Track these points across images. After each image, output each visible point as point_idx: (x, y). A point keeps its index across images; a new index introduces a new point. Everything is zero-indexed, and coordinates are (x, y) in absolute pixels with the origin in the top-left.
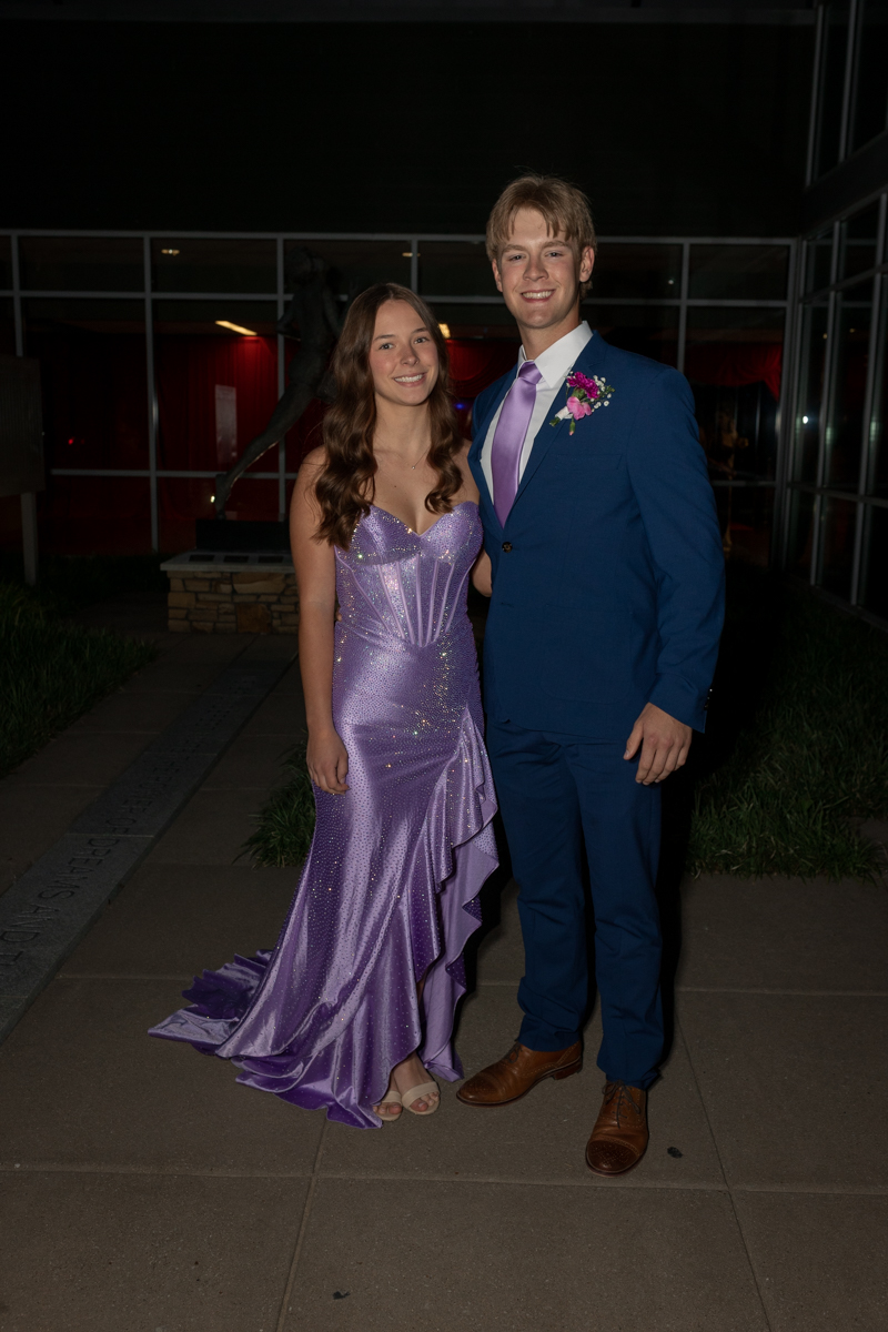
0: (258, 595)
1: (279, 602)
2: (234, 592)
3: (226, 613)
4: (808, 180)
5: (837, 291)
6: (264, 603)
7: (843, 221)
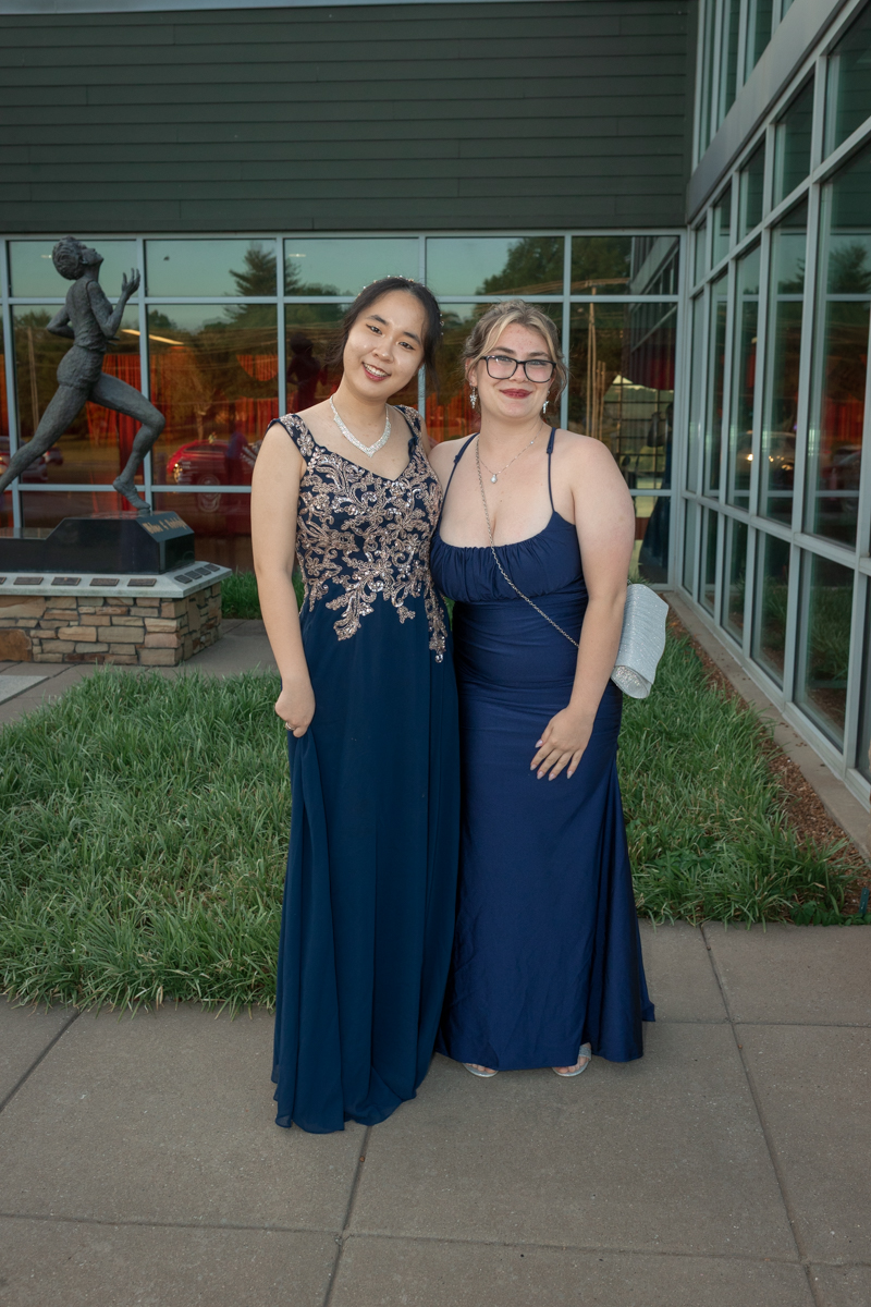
0: (16, 619)
1: (38, 626)
4: (695, 165)
5: (713, 281)
6: (22, 628)
7: (715, 206)
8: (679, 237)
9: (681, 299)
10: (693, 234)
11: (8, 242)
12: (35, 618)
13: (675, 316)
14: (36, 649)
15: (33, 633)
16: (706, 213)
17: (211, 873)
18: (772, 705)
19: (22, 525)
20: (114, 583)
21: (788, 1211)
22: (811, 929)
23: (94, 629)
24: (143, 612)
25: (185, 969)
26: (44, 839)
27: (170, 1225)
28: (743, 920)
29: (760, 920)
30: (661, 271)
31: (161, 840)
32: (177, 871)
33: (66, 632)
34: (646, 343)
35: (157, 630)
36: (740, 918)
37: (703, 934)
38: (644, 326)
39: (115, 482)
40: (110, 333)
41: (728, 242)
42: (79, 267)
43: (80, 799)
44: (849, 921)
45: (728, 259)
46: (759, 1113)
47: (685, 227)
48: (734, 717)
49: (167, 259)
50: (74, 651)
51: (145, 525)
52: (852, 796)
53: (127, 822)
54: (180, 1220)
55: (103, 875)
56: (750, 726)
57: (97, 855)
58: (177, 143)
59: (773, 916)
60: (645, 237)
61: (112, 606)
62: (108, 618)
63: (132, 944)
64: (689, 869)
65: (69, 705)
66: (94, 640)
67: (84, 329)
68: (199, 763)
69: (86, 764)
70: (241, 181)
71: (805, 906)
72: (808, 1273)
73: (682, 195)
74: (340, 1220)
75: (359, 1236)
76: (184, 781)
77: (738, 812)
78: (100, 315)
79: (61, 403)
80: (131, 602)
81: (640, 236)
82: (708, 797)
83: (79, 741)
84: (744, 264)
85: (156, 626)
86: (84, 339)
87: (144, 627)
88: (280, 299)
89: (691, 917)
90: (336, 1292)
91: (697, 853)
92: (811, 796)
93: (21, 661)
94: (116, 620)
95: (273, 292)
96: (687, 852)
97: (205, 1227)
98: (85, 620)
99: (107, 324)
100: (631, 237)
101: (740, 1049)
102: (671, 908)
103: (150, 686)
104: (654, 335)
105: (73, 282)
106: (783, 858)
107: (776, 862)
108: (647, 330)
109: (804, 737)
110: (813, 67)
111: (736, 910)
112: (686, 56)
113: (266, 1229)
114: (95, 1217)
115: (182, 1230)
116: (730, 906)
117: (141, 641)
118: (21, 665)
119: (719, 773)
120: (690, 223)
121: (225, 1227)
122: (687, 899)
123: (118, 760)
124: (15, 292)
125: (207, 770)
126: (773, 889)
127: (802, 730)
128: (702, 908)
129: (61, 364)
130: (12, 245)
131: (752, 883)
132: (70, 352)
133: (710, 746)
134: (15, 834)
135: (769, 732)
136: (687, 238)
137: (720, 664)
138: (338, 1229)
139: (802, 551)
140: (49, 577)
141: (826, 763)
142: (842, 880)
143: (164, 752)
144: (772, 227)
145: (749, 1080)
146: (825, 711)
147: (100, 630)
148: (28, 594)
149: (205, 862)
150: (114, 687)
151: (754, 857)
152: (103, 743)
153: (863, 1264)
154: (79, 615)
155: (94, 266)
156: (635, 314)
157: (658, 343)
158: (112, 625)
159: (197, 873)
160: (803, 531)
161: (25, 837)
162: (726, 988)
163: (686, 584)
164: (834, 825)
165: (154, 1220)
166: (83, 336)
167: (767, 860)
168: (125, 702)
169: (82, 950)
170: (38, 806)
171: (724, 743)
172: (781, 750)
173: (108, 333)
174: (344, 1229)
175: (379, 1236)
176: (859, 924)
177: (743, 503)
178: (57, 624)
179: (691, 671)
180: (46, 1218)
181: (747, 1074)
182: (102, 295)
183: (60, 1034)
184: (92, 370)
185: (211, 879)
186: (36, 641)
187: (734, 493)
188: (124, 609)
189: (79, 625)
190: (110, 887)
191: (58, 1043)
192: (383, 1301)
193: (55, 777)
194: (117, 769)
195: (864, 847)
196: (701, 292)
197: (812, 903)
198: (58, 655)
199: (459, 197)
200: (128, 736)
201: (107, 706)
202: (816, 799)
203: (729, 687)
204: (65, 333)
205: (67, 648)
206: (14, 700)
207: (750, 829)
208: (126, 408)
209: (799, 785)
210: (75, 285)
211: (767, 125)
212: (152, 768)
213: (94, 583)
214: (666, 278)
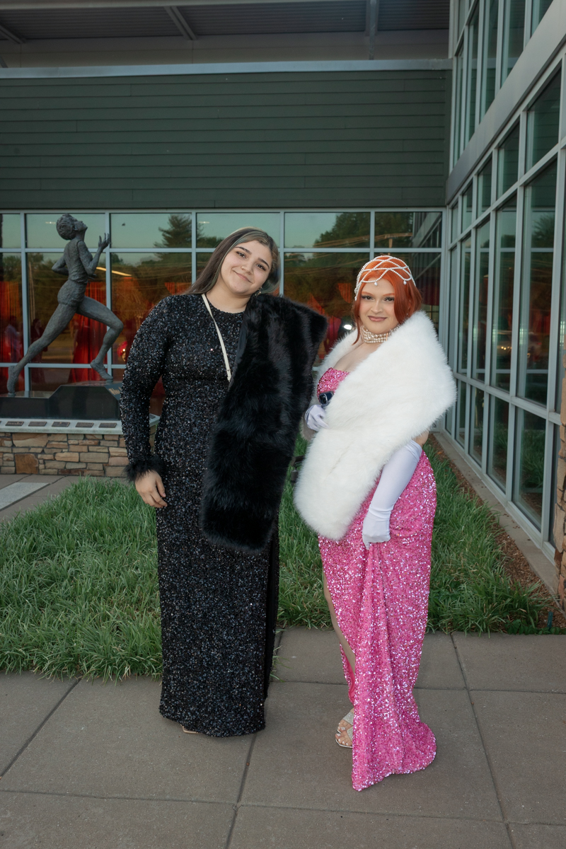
0: (29, 448)
1: (43, 452)
2: (13, 446)
3: (8, 460)
4: (451, 169)
5: (462, 241)
6: (33, 453)
7: (463, 195)
8: (441, 212)
9: (443, 250)
10: (450, 211)
11: (25, 215)
12: (41, 447)
13: (440, 260)
14: (41, 466)
15: (39, 456)
16: (458, 199)
17: (154, 601)
18: (499, 503)
19: (30, 389)
20: (90, 426)
21: (497, 794)
22: (518, 636)
23: (77, 454)
24: (108, 444)
25: (141, 656)
26: (52, 580)
27: (137, 799)
28: (476, 631)
29: (485, 631)
30: (431, 233)
31: (124, 581)
32: (134, 599)
33: (60, 456)
34: (422, 276)
35: (117, 455)
36: (474, 630)
37: (452, 639)
38: (421, 266)
39: (92, 363)
40: (91, 272)
41: (471, 216)
42: (72, 232)
43: (73, 557)
44: (541, 632)
45: (471, 227)
46: (482, 741)
47: (445, 207)
48: (474, 510)
49: (124, 225)
50: (65, 467)
51: (110, 390)
52: (546, 558)
53: (103, 570)
54: (142, 796)
55: (90, 602)
56: (484, 515)
57: (86, 590)
58: (132, 155)
59: (494, 629)
60: (421, 212)
61: (89, 439)
62: (86, 447)
63: (109, 640)
64: (444, 601)
65: (64, 501)
66: (78, 461)
67: (75, 270)
68: (145, 535)
69: (76, 536)
70: (171, 178)
71: (514, 623)
72: (508, 828)
73: (443, 187)
74: (236, 797)
75: (247, 806)
76: (137, 546)
77: (474, 566)
78: (85, 261)
79: (60, 315)
80: (101, 437)
81: (418, 212)
82: (457, 558)
83: (72, 522)
84: (481, 230)
85: (116, 452)
86: (74, 276)
87: (109, 453)
88: (194, 250)
89: (445, 629)
90: (234, 835)
91: (449, 590)
92: (521, 558)
93: (32, 474)
94: (91, 448)
95: (190, 246)
96: (443, 590)
97: (157, 800)
98: (72, 448)
99: (89, 267)
100: (412, 212)
101: (473, 705)
102: (433, 624)
103: (114, 489)
104: (427, 271)
105: (69, 241)
106: (501, 593)
107: (496, 596)
108: (423, 269)
109: (518, 523)
110: (519, 117)
111: (472, 625)
112: (446, 103)
113: (192, 801)
114: (93, 795)
115: (144, 801)
116: (468, 622)
117: (106, 461)
118: (32, 476)
119: (464, 543)
120: (448, 204)
121: (169, 800)
122: (443, 618)
123: (95, 533)
124: (29, 245)
125: (151, 540)
126: (495, 612)
127: (516, 517)
128: (452, 624)
129: (60, 291)
130: (28, 216)
131: (482, 609)
132: (66, 284)
133: (459, 527)
134: (36, 577)
135: (497, 520)
136: (447, 213)
137: (467, 478)
138: (235, 802)
139: (516, 408)
140: (50, 421)
141: (531, 538)
142: (537, 607)
143: (124, 529)
144: (497, 210)
145: (477, 722)
146: (532, 507)
147: (81, 454)
148: (37, 432)
149: (151, 594)
150: (92, 489)
151: (483, 593)
152: (86, 523)
153: (540, 823)
154: (69, 445)
155: (82, 231)
156: (416, 258)
157: (430, 275)
158: (89, 451)
159: (146, 601)
160: (517, 395)
161: (40, 579)
162: (465, 670)
163: (448, 428)
164: (535, 576)
165: (128, 796)
166: (74, 274)
167: (491, 595)
168: (99, 499)
169: (80, 645)
170: (49, 561)
171: (468, 526)
172: (503, 530)
173: (90, 272)
174: (238, 802)
175: (258, 806)
176: (546, 634)
177: (481, 377)
178: (55, 451)
179: (449, 481)
180: (64, 794)
181: (476, 719)
182: (86, 249)
183: (67, 693)
184: (79, 294)
185: (155, 604)
186: (41, 461)
187: (476, 371)
188: (96, 442)
189: (68, 452)
190: (94, 608)
191: (66, 698)
192: (261, 840)
193: (57, 543)
194: (95, 539)
195: (552, 589)
196: (455, 247)
197: (519, 621)
198: (55, 470)
199: (305, 188)
200: (102, 519)
201: (87, 502)
202: (524, 560)
203: (472, 492)
204: (63, 273)
205: (61, 466)
206: (29, 498)
207: (481, 576)
208: (99, 318)
209: (514, 552)
210: (70, 243)
211: (493, 149)
212: (117, 538)
213: (79, 425)
214: (434, 238)
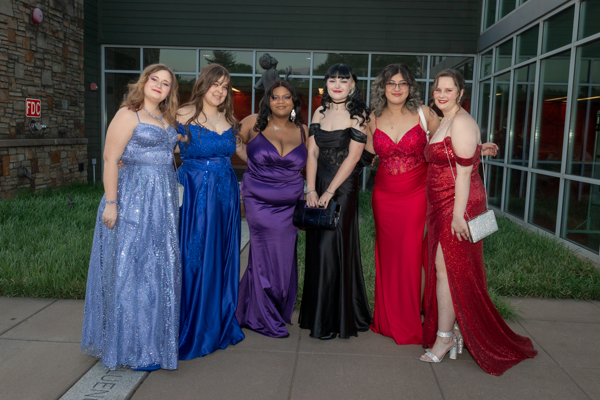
4: (482, 30)
5: (495, 77)
7: (499, 47)
8: (474, 57)
9: (474, 82)
10: (480, 57)
11: (200, 50)
13: (471, 88)
16: (492, 50)
42: (269, 65)
45: (510, 69)
47: (476, 53)
73: (474, 41)
88: (311, 77)
95: (308, 74)
105: (266, 70)
110: (574, 4)
120: (480, 52)
130: (202, 51)
136: (477, 58)
139: (567, 180)
144: (543, 59)
155: (274, 65)
160: (566, 173)
196: (490, 79)
199: (386, 39)
211: (540, 22)
